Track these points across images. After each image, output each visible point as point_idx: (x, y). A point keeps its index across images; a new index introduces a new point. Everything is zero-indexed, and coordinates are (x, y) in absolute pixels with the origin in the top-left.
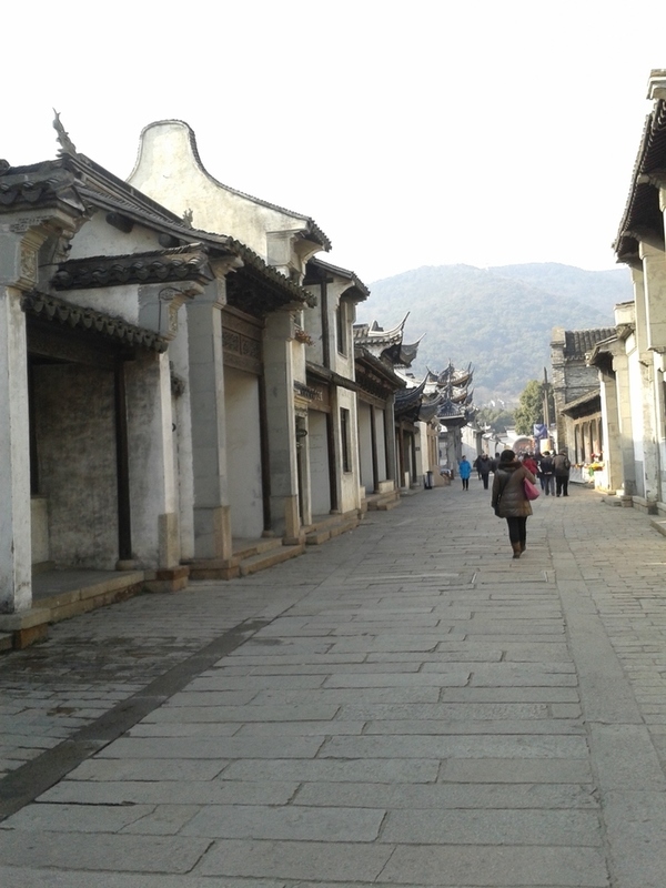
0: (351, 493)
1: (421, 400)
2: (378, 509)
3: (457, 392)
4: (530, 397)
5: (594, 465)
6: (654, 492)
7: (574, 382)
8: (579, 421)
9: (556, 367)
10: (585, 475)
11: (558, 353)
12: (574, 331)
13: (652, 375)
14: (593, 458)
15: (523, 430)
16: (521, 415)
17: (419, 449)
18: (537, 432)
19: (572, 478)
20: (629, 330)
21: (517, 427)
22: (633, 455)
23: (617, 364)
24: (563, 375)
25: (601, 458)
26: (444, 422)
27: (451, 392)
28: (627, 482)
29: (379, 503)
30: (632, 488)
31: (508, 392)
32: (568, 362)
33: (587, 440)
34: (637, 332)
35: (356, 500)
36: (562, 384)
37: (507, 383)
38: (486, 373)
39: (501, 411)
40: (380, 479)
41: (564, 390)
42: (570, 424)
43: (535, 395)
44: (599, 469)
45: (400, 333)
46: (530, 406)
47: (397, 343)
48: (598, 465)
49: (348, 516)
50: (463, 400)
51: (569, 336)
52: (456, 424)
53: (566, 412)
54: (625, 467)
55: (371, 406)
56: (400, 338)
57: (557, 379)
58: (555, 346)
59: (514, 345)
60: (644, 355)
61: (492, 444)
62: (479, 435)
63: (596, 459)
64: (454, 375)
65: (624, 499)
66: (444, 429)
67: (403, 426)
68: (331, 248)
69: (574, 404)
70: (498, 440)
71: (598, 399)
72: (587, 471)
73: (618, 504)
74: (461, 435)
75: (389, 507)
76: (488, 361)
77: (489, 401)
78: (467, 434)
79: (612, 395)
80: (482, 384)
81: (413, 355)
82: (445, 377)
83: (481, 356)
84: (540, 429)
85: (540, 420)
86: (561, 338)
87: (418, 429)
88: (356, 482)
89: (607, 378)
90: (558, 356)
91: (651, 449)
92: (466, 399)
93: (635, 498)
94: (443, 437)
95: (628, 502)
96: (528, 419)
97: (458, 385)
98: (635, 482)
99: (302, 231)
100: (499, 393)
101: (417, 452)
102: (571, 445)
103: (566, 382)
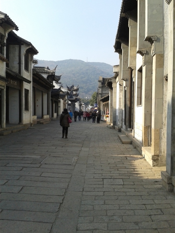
0: (28, 117)
1: (59, 92)
2: (41, 123)
3: (74, 93)
4: (94, 96)
5: (107, 116)
6: (120, 125)
7: (104, 92)
8: (104, 103)
9: (99, 87)
10: (105, 118)
11: (100, 83)
12: (105, 78)
13: (122, 89)
14: (107, 113)
15: (92, 105)
16: (92, 101)
17: (60, 107)
18: (95, 106)
19: (101, 119)
20: (117, 74)
21: (90, 104)
22: (116, 113)
23: (113, 85)
24: (101, 90)
25: (109, 114)
26: (70, 100)
27: (73, 92)
28: (114, 121)
29: (41, 122)
30: (115, 123)
31: (90, 95)
32: (102, 86)
33: (106, 109)
34: (119, 75)
35: (30, 120)
36: (100, 92)
37: (90, 93)
38: (85, 89)
39: (88, 100)
40: (44, 114)
41: (101, 94)
42: (102, 104)
43: (95, 96)
44: (108, 117)
45: (54, 71)
46: (94, 99)
47: (54, 74)
48: (108, 116)
49: (26, 125)
50: (76, 95)
51: (103, 79)
52: (74, 101)
53: (101, 100)
54: (113, 117)
55: (42, 91)
56: (54, 73)
57: (100, 91)
58: (99, 81)
59: (93, 83)
60: (121, 82)
61: (84, 108)
62: (80, 105)
63: (108, 114)
64: (74, 88)
65: (112, 127)
66: (70, 102)
67: (54, 99)
68: (18, 30)
69: (103, 98)
70: (86, 107)
71: (109, 96)
72: (105, 117)
73: (111, 128)
74: (75, 105)
75: (44, 123)
76: (86, 86)
77: (85, 97)
78: (77, 105)
79: (112, 95)
80: (84, 92)
81: (59, 79)
82: (71, 88)
83: (84, 85)
84: (96, 105)
85: (96, 103)
86: (101, 79)
87: (60, 101)
88: (31, 114)
89: (111, 90)
90: (100, 84)
91: (120, 112)
92: (77, 95)
93: (116, 126)
94: (69, 105)
95: (113, 127)
96: (93, 102)
97: (75, 91)
98: (116, 121)
99: (2, 18)
100: (88, 95)
101: (59, 108)
102: (102, 110)
103: (102, 92)
